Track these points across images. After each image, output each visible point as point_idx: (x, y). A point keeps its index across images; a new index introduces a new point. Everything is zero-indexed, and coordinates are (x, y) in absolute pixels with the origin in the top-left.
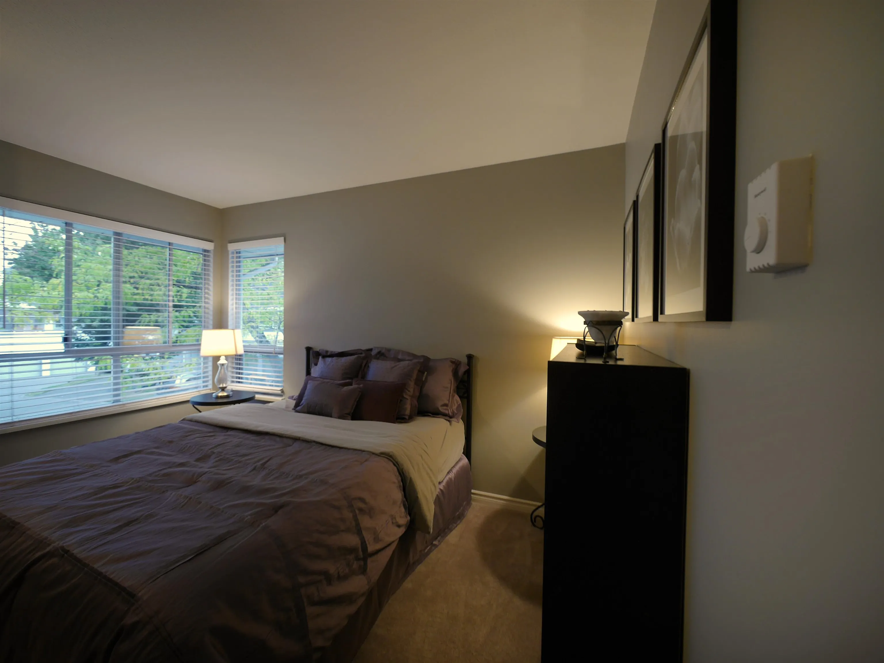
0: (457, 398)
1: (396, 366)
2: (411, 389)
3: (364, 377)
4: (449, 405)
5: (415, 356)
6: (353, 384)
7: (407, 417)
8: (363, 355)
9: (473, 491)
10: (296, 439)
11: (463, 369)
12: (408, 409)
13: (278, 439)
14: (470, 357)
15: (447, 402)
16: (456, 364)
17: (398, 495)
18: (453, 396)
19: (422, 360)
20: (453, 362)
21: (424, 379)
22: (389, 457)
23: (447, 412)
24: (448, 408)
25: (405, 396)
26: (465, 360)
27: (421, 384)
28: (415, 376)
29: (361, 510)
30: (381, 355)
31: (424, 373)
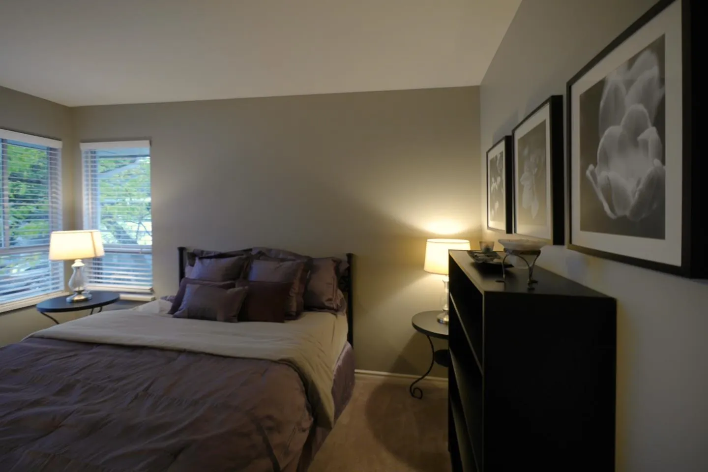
0: (339, 292)
1: (281, 266)
2: (297, 287)
3: (246, 277)
4: (333, 299)
5: (297, 256)
6: (236, 285)
7: (294, 314)
8: (244, 256)
9: (356, 371)
10: (181, 352)
11: (344, 266)
12: (294, 306)
13: (158, 353)
14: (350, 256)
15: (331, 297)
16: (337, 263)
17: (301, 400)
18: (336, 291)
19: (305, 260)
20: (334, 261)
21: (308, 277)
22: (288, 363)
23: (332, 306)
24: (333, 302)
25: (291, 295)
26: (346, 258)
27: (305, 282)
28: (299, 275)
29: (270, 429)
30: (262, 254)
31: (308, 272)
